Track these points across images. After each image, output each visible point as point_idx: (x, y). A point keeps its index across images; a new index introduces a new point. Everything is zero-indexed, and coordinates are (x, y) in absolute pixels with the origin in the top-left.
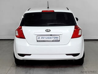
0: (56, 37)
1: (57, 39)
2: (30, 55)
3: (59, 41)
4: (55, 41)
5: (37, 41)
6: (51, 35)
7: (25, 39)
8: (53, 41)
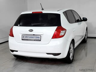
0: (38, 36)
1: (38, 38)
2: (17, 51)
3: (40, 40)
4: (37, 40)
5: (22, 40)
6: (34, 35)
7: (14, 37)
8: (35, 40)
